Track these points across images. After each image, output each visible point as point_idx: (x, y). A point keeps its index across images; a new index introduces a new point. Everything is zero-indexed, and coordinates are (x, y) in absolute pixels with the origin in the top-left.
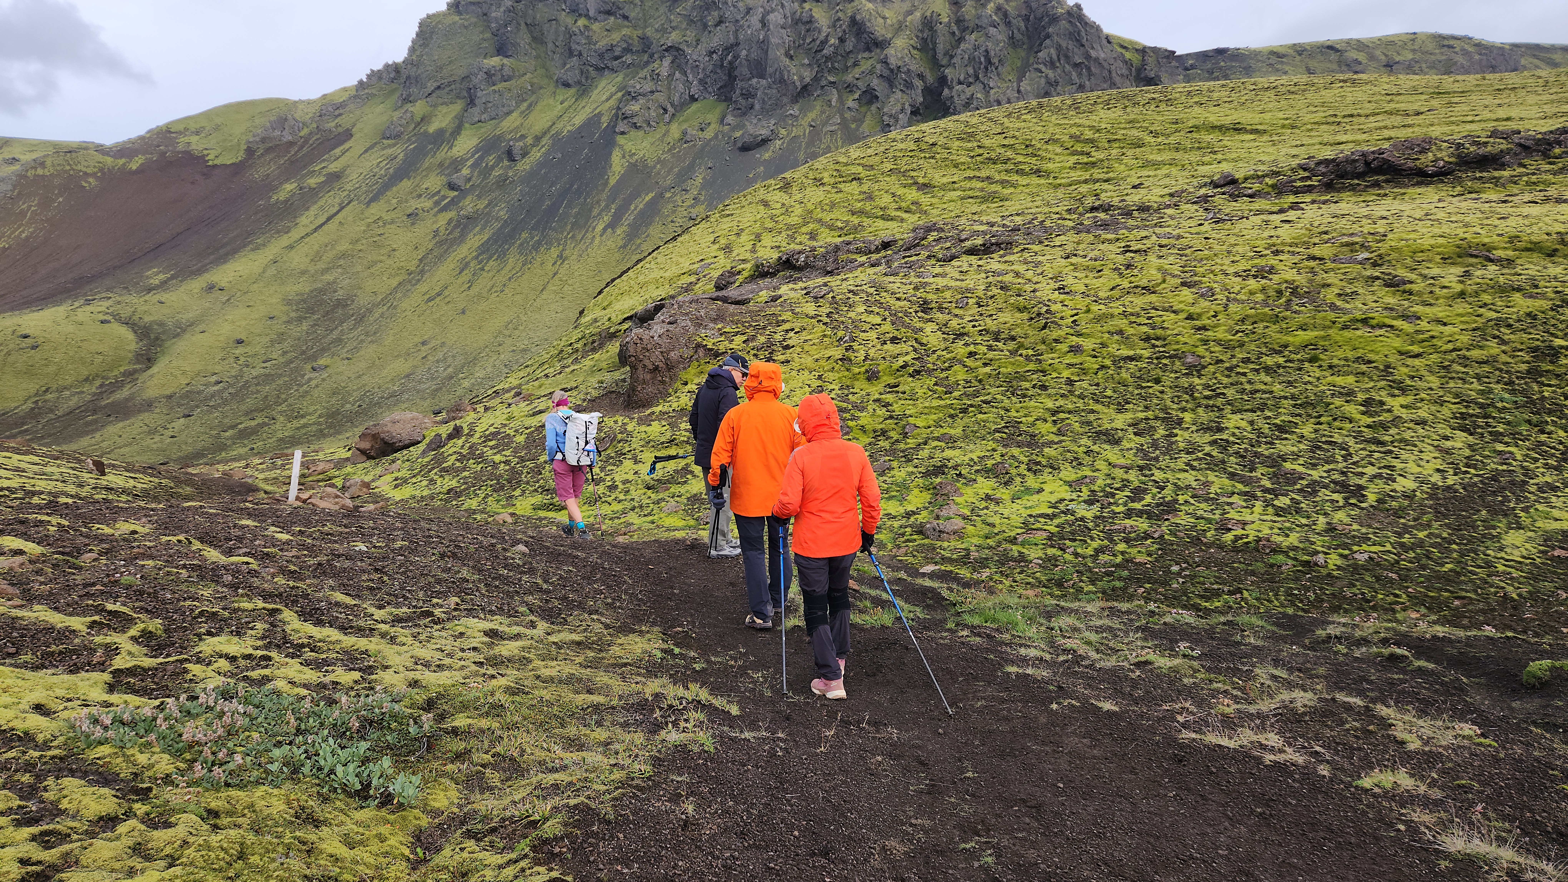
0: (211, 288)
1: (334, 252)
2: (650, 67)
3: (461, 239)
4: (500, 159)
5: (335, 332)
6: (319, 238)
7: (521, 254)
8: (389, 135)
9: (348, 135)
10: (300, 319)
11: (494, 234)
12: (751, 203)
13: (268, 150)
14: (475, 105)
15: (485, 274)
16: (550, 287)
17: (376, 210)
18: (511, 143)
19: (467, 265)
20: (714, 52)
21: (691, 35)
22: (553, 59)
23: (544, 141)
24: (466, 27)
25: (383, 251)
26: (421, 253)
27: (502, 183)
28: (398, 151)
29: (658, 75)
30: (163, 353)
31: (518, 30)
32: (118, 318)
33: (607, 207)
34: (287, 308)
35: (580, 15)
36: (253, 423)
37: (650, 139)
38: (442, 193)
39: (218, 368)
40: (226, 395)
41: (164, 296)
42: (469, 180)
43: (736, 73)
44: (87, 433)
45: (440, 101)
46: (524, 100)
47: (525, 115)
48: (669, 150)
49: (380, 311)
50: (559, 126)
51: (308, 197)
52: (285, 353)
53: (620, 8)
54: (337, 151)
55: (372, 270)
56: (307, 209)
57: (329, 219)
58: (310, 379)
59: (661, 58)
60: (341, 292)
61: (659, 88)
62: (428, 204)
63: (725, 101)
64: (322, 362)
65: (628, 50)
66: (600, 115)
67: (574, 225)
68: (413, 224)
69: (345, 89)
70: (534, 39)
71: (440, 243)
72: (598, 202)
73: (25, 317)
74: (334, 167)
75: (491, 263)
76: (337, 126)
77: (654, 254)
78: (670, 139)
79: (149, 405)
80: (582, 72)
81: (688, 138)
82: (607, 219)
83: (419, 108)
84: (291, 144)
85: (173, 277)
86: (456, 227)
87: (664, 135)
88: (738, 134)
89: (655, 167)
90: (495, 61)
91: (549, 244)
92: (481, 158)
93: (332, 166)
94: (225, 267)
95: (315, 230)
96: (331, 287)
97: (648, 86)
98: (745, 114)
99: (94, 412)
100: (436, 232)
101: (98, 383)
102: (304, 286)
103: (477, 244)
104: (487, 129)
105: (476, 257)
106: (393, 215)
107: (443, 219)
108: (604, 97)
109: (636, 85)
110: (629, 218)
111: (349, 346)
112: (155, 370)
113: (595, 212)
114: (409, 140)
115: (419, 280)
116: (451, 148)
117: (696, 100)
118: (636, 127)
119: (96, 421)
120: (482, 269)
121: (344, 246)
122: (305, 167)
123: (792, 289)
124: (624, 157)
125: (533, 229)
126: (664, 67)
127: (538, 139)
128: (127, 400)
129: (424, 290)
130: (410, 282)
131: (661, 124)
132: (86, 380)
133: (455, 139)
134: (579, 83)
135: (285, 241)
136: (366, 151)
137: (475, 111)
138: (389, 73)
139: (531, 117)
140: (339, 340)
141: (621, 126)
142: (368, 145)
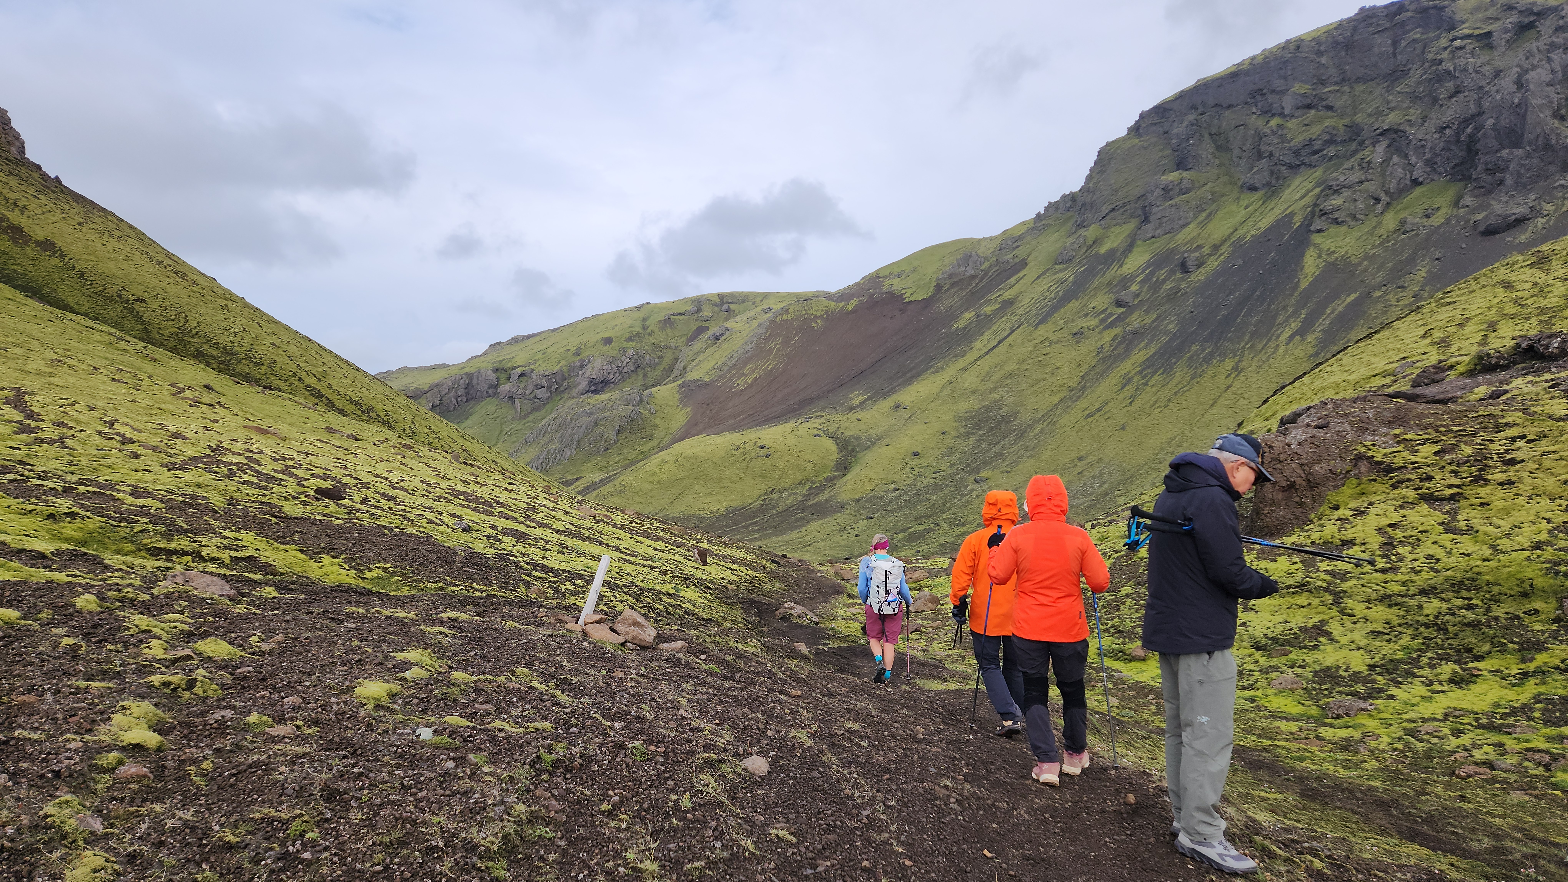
0: (897, 406)
1: (1002, 372)
2: (1359, 156)
3: (1126, 355)
4: (1172, 272)
5: (998, 447)
6: (990, 359)
7: (1189, 366)
8: (1062, 260)
9: (1023, 264)
10: (968, 434)
11: (1160, 348)
12: (1484, 286)
13: (953, 285)
14: (1149, 222)
15: (1148, 389)
16: (1222, 401)
17: (1043, 331)
18: (1186, 255)
19: (1130, 380)
20: (1447, 127)
21: (1414, 114)
22: (1238, 165)
23: (1223, 249)
24: (1145, 148)
25: (1048, 369)
26: (1083, 370)
27: (1173, 296)
28: (1069, 274)
29: (1369, 162)
30: (856, 462)
31: (1200, 140)
32: (826, 432)
33: (1296, 313)
34: (957, 424)
35: (1273, 115)
36: (921, 528)
37: (1356, 234)
38: (1109, 311)
39: (896, 477)
40: (901, 501)
41: (861, 415)
42: (1138, 295)
43: (1478, 146)
44: (796, 527)
45: (1114, 222)
46: (1204, 210)
47: (1203, 225)
48: (1381, 244)
49: (1040, 426)
50: (1241, 232)
51: (983, 323)
52: (953, 465)
53: (1323, 100)
54: (1013, 280)
55: (1035, 388)
56: (982, 334)
57: (1000, 342)
58: (972, 490)
59: (1374, 145)
60: (1005, 409)
61: (1370, 177)
62: (1094, 322)
63: (1461, 180)
64: (983, 474)
65: (1331, 142)
66: (1292, 214)
67: (1253, 334)
68: (1078, 342)
69: (1024, 223)
70: (1219, 148)
71: (1103, 360)
72: (1285, 308)
73: (764, 432)
74: (1008, 295)
75: (1156, 377)
76: (1014, 258)
77: (1339, 356)
78: (1382, 231)
79: (842, 507)
80: (1272, 173)
81: (1408, 227)
82: (1294, 325)
83: (1091, 232)
84: (973, 277)
85: (869, 398)
86: (1120, 343)
87: (1375, 227)
88: (1479, 217)
89: (1360, 264)
90: (1174, 176)
91: (1223, 356)
92: (1152, 273)
93: (1007, 294)
94: (909, 388)
95: (987, 353)
96: (997, 404)
97: (1355, 177)
98: (1490, 192)
99: (803, 510)
100: (1100, 350)
101: (808, 486)
102: (972, 405)
103: (1141, 359)
104: (1160, 245)
105: (1140, 372)
106: (1059, 335)
107: (1108, 336)
108: (1298, 195)
109: (1339, 177)
110: (1322, 324)
111: (1009, 460)
112: (848, 477)
113: (1281, 319)
114: (1079, 263)
115: (1079, 397)
116: (1121, 266)
117: (1421, 183)
118: (1338, 223)
119: (803, 518)
120: (1146, 384)
121: (1011, 366)
122: (983, 297)
123: (1532, 382)
124: (1320, 257)
125: (1205, 340)
126: (1378, 153)
127: (1216, 248)
128: (827, 501)
129: (1084, 406)
130: (1071, 398)
131: (1370, 217)
132: (800, 483)
133: (1126, 257)
134: (1268, 184)
135: (961, 363)
136: (1038, 277)
137: (1149, 228)
138: (1065, 203)
139: (1210, 226)
140: (1000, 454)
141: (1318, 224)
142: (1040, 272)
